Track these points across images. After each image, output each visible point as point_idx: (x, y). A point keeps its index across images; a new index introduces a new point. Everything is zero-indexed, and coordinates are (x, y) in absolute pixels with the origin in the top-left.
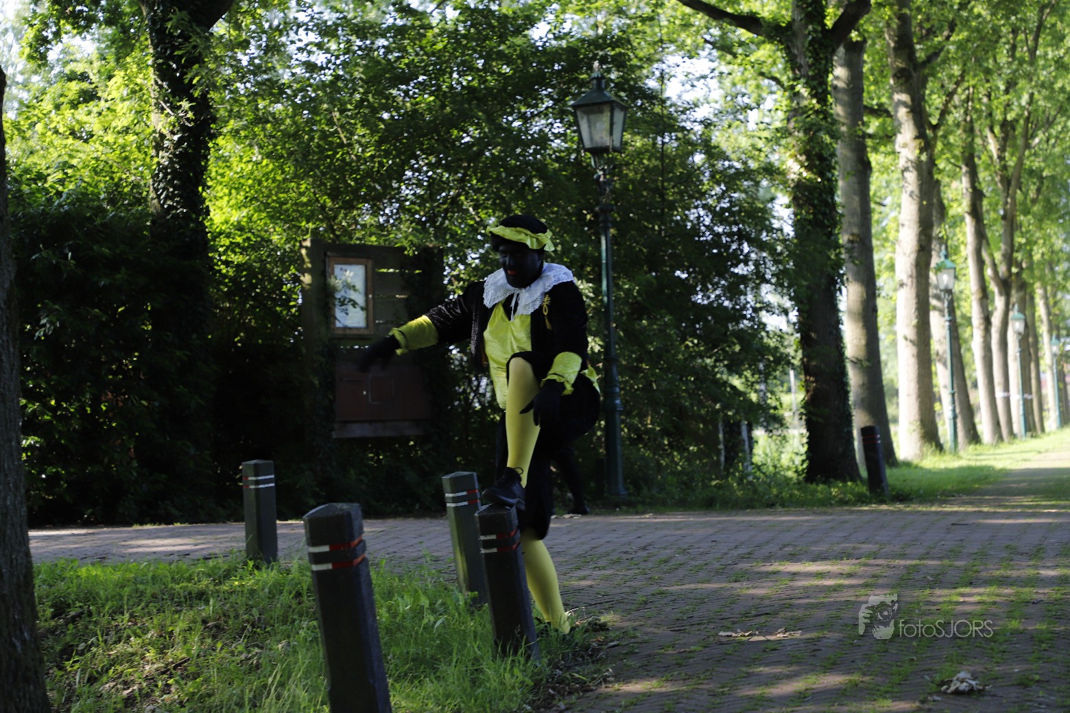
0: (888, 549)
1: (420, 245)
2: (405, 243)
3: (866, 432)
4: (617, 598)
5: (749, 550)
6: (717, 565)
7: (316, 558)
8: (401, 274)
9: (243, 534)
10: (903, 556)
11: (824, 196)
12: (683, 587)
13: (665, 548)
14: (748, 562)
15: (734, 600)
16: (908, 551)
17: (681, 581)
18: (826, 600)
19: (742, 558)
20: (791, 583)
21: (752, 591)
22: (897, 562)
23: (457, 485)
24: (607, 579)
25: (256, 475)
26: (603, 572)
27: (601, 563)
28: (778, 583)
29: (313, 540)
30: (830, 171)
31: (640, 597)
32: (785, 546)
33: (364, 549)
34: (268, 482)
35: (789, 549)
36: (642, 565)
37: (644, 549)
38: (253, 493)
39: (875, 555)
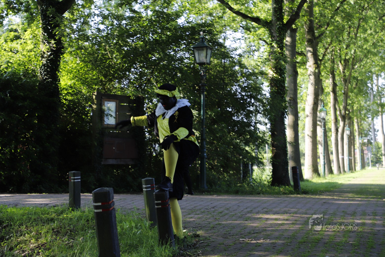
0: (301, 211)
1: (136, 95)
2: (131, 95)
3: (294, 169)
4: (203, 225)
5: (251, 210)
6: (240, 215)
7: (96, 207)
8: (129, 106)
9: (68, 198)
10: (306, 214)
11: (281, 83)
12: (227, 222)
13: (221, 208)
14: (251, 214)
15: (245, 227)
16: (308, 212)
17: (226, 220)
18: (278, 228)
19: (248, 212)
20: (266, 222)
21: (252, 225)
22: (304, 216)
23: (147, 182)
24: (200, 218)
25: (74, 177)
26: (198, 216)
27: (197, 213)
28: (261, 222)
29: (95, 201)
30: (283, 75)
31: (212, 225)
32: (264, 208)
33: (114, 204)
34: (78, 179)
35: (265, 210)
36: (212, 214)
37: (213, 208)
38: (73, 183)
39: (296, 213)
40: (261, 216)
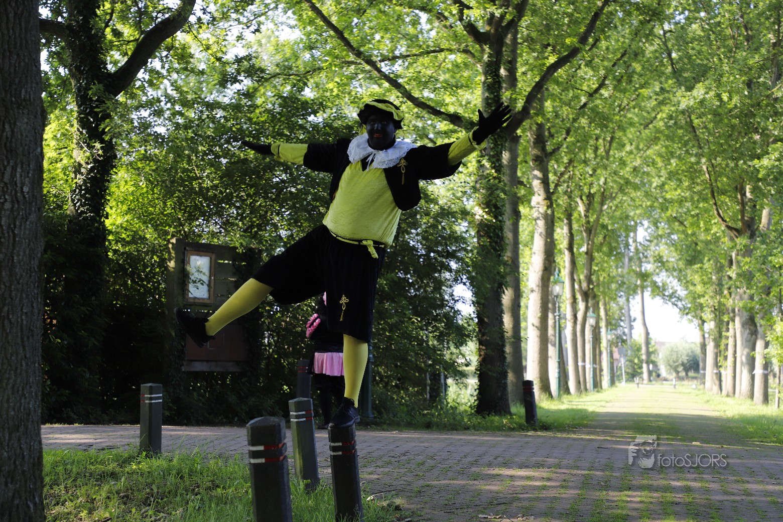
0: (565, 462)
1: (246, 246)
2: (237, 245)
4: (399, 488)
5: (475, 459)
6: (458, 468)
7: (254, 455)
8: (233, 265)
9: (138, 432)
10: (578, 468)
11: (497, 231)
12: (441, 482)
13: (418, 455)
14: (477, 467)
15: (479, 493)
17: (438, 478)
18: (540, 495)
19: (472, 464)
20: (512, 483)
21: (488, 488)
22: (575, 472)
23: (299, 407)
25: (151, 394)
27: (379, 464)
28: (504, 483)
29: (253, 442)
30: (501, 216)
31: (414, 488)
32: (497, 457)
33: (286, 450)
34: (158, 398)
35: (501, 460)
37: (404, 455)
38: (148, 405)
39: (559, 466)
40: (496, 471)
